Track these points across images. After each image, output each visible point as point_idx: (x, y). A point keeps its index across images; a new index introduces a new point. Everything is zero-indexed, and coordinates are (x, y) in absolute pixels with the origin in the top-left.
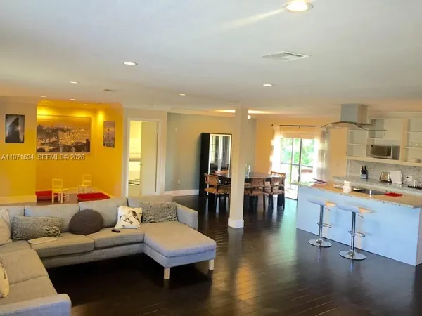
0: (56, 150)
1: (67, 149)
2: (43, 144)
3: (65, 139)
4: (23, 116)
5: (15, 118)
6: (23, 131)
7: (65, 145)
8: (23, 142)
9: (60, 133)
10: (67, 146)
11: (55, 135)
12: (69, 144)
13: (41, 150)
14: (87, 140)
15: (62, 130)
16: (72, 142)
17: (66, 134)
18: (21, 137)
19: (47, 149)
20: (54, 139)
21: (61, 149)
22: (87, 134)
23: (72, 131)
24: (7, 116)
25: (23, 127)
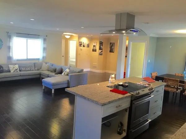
4: (114, 43)
8: (114, 52)
24: (110, 43)
25: (114, 47)
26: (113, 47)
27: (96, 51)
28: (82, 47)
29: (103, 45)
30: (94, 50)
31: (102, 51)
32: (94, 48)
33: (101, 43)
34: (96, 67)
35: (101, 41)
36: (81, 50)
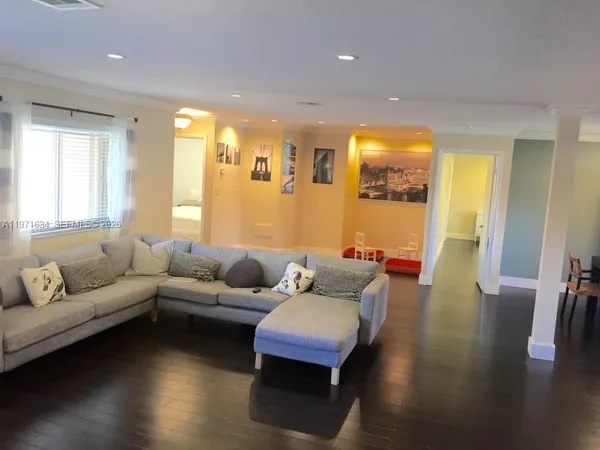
0: (383, 197)
1: (398, 197)
2: (367, 188)
3: (396, 183)
4: (333, 150)
5: (325, 152)
6: (332, 168)
7: (394, 191)
8: (331, 183)
9: (390, 175)
10: (397, 192)
11: (382, 177)
12: (400, 189)
13: (364, 196)
14: (424, 185)
15: (392, 170)
16: (405, 187)
17: (396, 175)
18: (329, 177)
19: (371, 195)
20: (381, 182)
21: (389, 196)
22: (425, 177)
23: (406, 172)
24: (317, 150)
25: (333, 163)
26: (328, 166)
27: (269, 180)
28: (223, 166)
29: (296, 156)
30: (261, 176)
31: (293, 179)
32: (261, 167)
34: (270, 237)
36: (221, 174)
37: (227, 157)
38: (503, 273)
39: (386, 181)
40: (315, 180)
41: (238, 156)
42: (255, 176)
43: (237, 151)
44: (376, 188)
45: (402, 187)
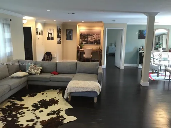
0: (87, 43)
2: (82, 41)
4: (72, 30)
5: (69, 30)
7: (90, 41)
8: (72, 40)
10: (91, 42)
11: (87, 37)
14: (99, 39)
15: (89, 35)
16: (93, 40)
17: (90, 37)
18: (71, 38)
19: (84, 43)
20: (86, 39)
21: (89, 43)
22: (99, 37)
23: (93, 36)
24: (67, 30)
26: (71, 35)
27: (53, 40)
28: (38, 36)
29: (61, 32)
30: (50, 39)
31: (60, 40)
32: (50, 36)
33: (59, 30)
34: (55, 58)
35: (58, 27)
36: (38, 38)
37: (39, 33)
38: (125, 63)
39: (88, 39)
40: (67, 39)
41: (42, 32)
42: (49, 39)
43: (42, 31)
44: (85, 41)
45: (92, 40)
